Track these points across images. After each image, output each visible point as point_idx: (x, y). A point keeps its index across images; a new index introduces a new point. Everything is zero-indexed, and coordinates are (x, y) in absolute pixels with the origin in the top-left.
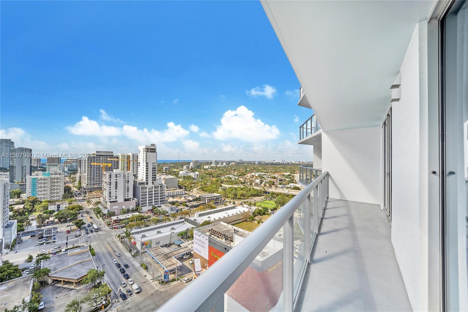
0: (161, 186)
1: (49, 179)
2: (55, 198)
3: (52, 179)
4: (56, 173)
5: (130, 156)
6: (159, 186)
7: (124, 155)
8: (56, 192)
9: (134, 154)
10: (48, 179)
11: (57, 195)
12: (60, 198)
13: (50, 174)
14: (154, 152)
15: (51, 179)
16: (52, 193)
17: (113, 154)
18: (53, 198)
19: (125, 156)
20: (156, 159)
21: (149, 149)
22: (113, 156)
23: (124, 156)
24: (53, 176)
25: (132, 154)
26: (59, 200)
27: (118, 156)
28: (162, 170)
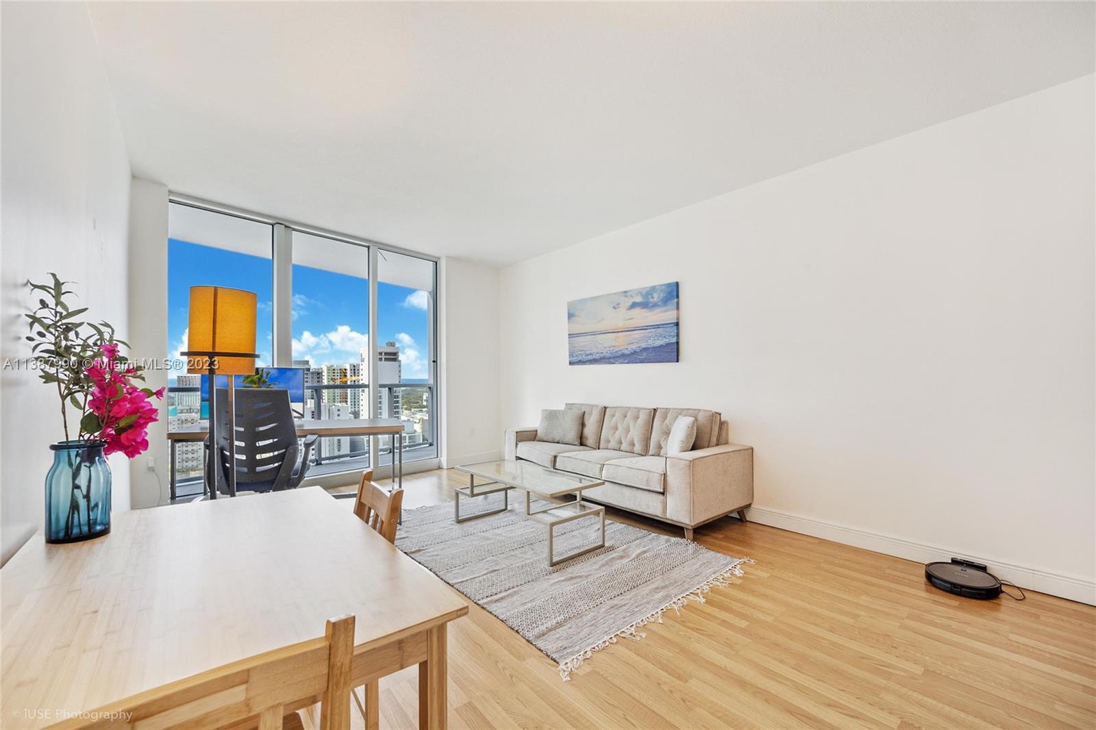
0: (410, 438)
1: (176, 423)
2: (190, 464)
3: (182, 422)
4: (190, 409)
5: (346, 370)
6: (407, 436)
7: (333, 368)
8: (190, 450)
9: (354, 366)
10: (173, 423)
11: (193, 455)
12: (200, 462)
13: (179, 411)
14: (395, 360)
15: (180, 422)
16: (183, 452)
17: (308, 367)
18: (185, 464)
19: (336, 371)
20: (400, 377)
21: (383, 354)
22: (308, 370)
23: (334, 370)
24: (184, 416)
25: (351, 365)
26: (197, 467)
27: (320, 371)
28: (420, 402)
